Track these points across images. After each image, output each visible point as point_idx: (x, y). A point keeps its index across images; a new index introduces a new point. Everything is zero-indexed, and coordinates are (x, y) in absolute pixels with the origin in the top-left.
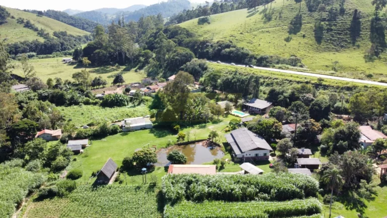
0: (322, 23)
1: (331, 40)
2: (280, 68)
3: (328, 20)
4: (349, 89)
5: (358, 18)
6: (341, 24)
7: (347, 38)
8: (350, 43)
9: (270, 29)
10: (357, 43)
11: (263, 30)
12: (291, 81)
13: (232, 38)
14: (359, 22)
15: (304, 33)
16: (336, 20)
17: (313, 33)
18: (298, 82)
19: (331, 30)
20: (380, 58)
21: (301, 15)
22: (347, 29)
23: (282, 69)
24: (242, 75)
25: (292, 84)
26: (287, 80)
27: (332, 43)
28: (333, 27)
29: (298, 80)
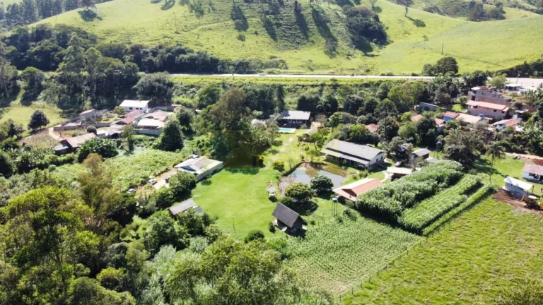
0: (268, 17)
1: (284, 36)
2: (270, 73)
3: (272, 14)
4: (367, 85)
5: (300, 11)
6: (286, 18)
7: (299, 33)
8: (303, 39)
9: (211, 25)
10: (311, 39)
11: (204, 27)
12: (303, 86)
13: (166, 39)
14: (302, 15)
15: (254, 30)
16: (279, 13)
17: (264, 29)
18: (313, 86)
19: (280, 25)
20: (338, 53)
21: (238, 7)
22: (295, 23)
23: (274, 73)
24: (235, 86)
25: (307, 89)
26: (297, 85)
27: (288, 40)
28: (281, 22)
29: (311, 83)
